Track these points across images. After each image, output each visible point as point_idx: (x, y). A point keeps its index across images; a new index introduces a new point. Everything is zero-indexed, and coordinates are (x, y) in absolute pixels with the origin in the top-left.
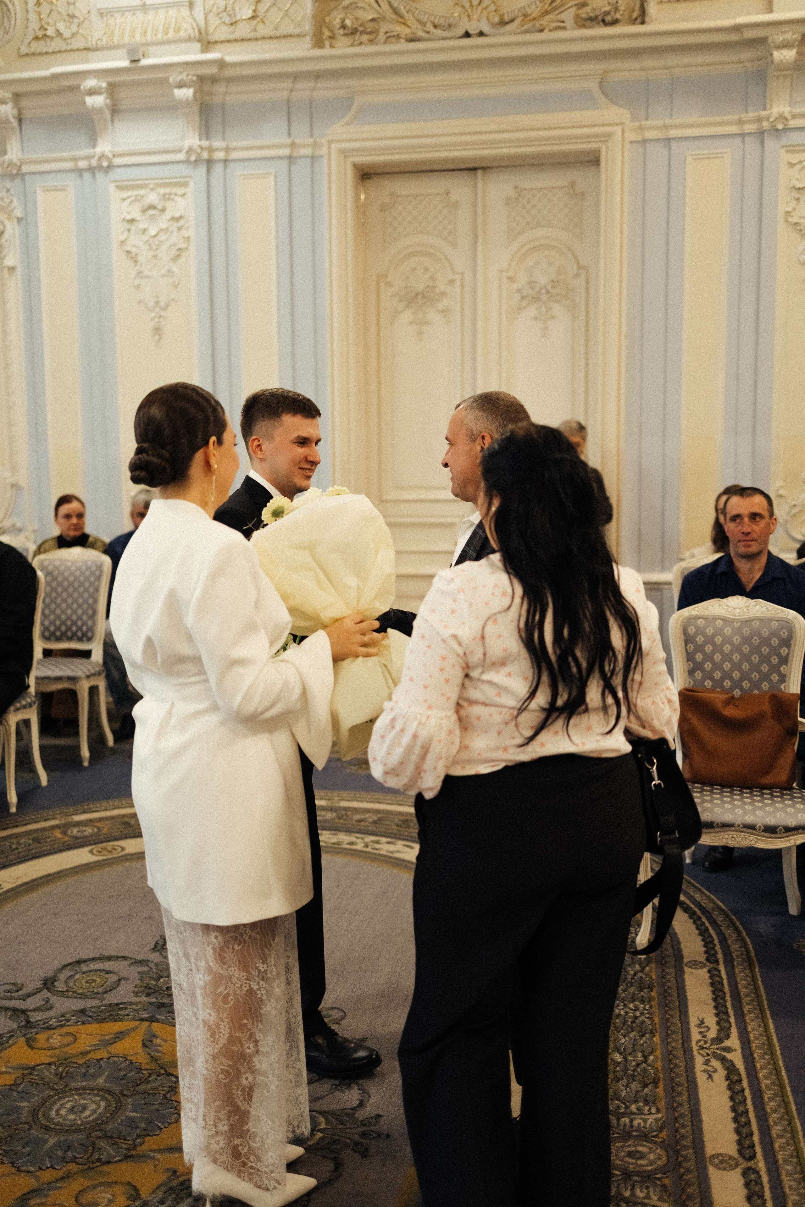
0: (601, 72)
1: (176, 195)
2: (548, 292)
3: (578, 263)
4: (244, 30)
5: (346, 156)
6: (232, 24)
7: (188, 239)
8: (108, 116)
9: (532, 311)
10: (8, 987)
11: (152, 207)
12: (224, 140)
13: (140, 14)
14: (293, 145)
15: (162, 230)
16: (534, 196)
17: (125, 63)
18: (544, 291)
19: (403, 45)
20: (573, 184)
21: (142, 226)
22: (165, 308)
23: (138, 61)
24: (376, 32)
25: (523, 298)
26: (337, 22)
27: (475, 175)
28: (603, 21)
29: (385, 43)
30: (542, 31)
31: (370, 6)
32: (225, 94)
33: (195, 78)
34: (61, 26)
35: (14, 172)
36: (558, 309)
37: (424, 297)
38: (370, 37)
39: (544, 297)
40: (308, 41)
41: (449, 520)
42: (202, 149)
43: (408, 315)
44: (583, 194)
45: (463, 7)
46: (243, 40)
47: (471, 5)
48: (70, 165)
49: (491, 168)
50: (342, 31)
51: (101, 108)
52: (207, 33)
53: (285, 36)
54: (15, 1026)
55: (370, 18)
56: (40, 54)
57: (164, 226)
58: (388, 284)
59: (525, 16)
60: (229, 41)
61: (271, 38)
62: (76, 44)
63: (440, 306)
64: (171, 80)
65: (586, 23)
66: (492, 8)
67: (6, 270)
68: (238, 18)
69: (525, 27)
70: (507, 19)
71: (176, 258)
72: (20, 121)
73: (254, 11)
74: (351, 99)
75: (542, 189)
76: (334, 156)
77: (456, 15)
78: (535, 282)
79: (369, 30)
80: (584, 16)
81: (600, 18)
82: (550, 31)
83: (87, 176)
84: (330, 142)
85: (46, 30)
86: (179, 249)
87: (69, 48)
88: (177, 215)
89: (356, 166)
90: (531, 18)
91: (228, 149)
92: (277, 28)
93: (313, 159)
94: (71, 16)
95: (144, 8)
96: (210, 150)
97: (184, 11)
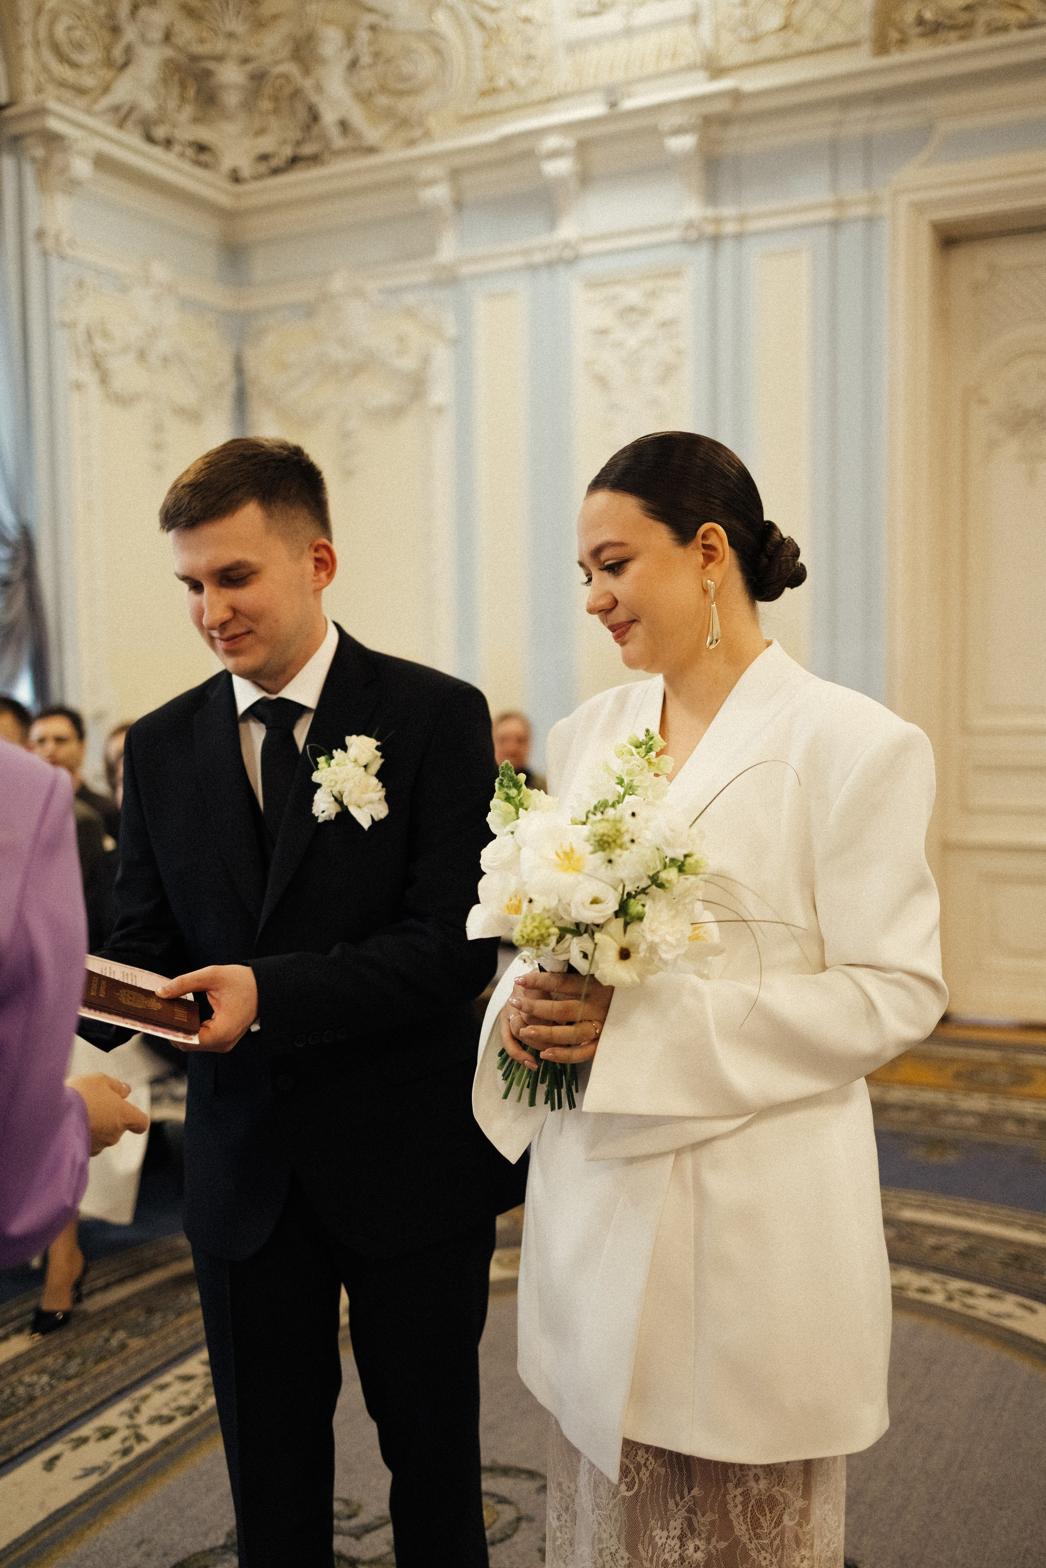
1: (665, 289)
4: (770, 47)
5: (921, 214)
6: (753, 40)
7: (679, 352)
8: (574, 185)
11: (632, 309)
12: (737, 205)
13: (622, 44)
14: (840, 204)
15: (646, 341)
17: (599, 110)
19: (1015, 36)
21: (618, 337)
23: (617, 105)
24: (971, 23)
26: (911, 17)
29: (986, 35)
32: (741, 140)
33: (698, 121)
35: (447, 276)
37: (1037, 416)
38: (962, 31)
40: (866, 49)
42: (706, 219)
43: (1012, 447)
46: (769, 61)
48: (520, 260)
50: (919, 30)
51: (566, 178)
52: (718, 57)
53: (831, 48)
55: (962, 4)
56: (487, 115)
57: (647, 333)
58: (983, 402)
60: (750, 64)
61: (810, 53)
62: (535, 94)
64: (663, 127)
67: (432, 413)
68: (763, 30)
71: (662, 381)
72: (459, 206)
73: (786, 18)
74: (931, 128)
76: (900, 215)
79: (960, 23)
83: (543, 274)
84: (896, 193)
85: (495, 80)
87: (525, 101)
88: (667, 318)
89: (935, 227)
91: (742, 219)
92: (818, 37)
93: (870, 221)
94: (530, 57)
95: (629, 32)
96: (718, 221)
97: (685, 30)
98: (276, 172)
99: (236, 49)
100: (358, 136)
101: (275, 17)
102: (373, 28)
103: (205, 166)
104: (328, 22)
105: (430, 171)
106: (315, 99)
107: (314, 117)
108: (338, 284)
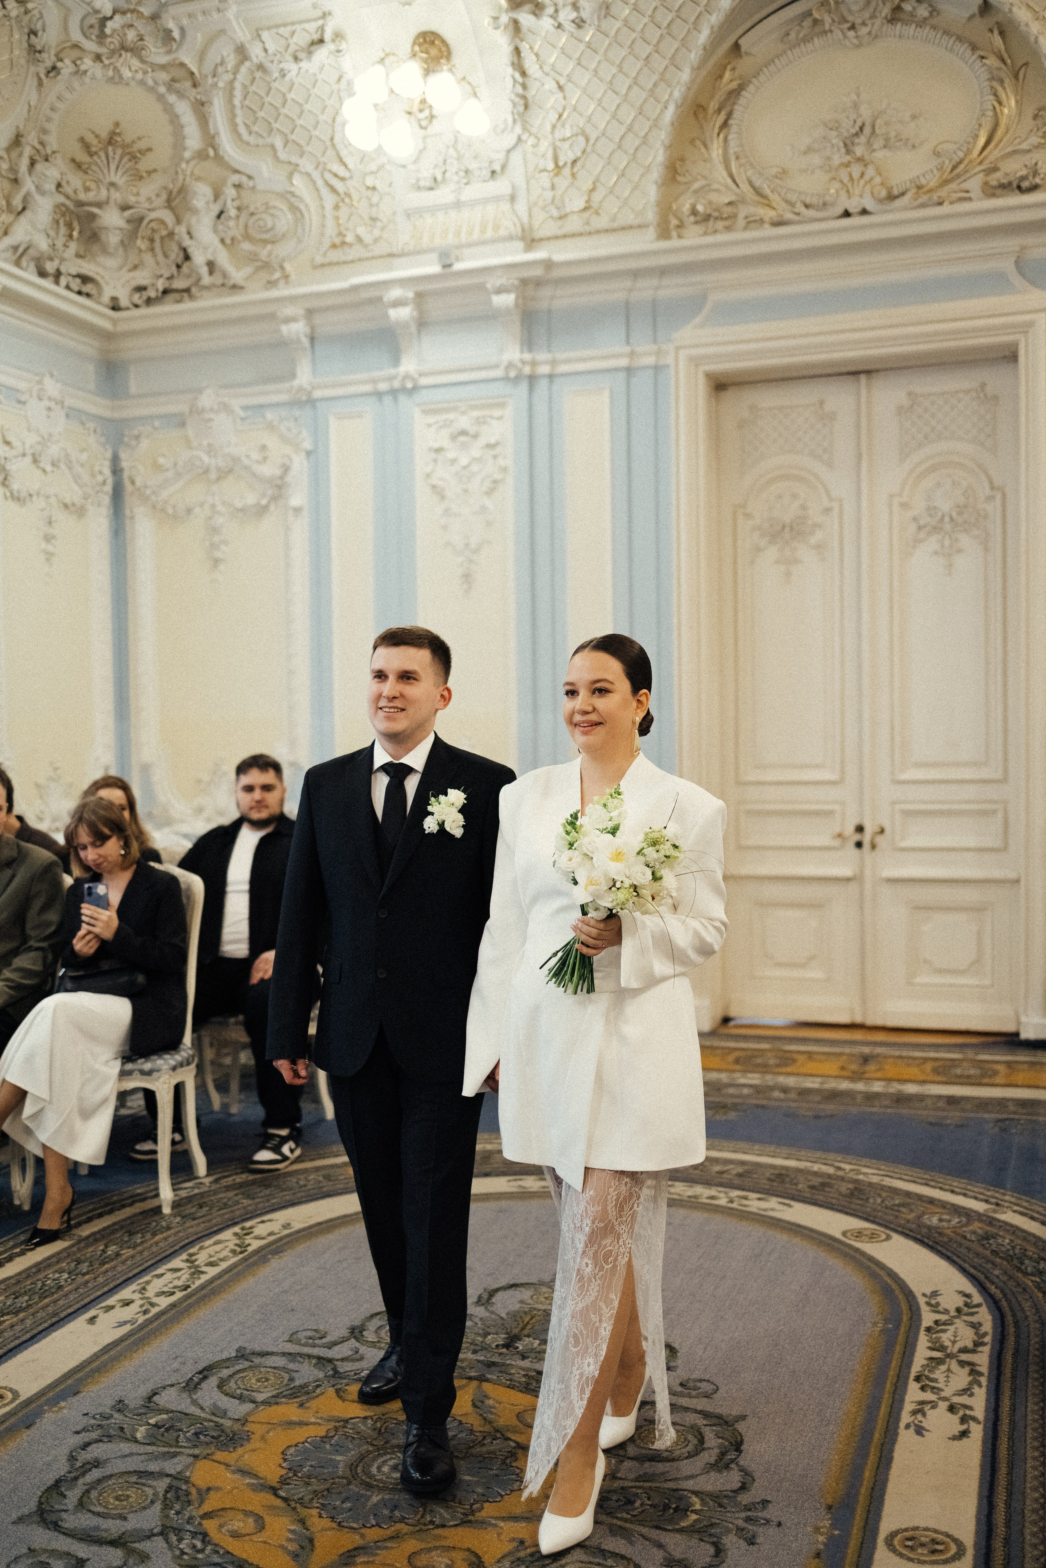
0: (1017, 249)
1: (492, 417)
2: (952, 519)
3: (991, 482)
4: (574, 224)
5: (697, 365)
6: (560, 218)
7: (504, 470)
8: (413, 329)
9: (933, 543)
10: (309, 1333)
11: (464, 433)
12: (549, 351)
13: (453, 214)
14: (632, 354)
15: (475, 459)
16: (933, 403)
17: (435, 269)
18: (947, 519)
19: (767, 231)
20: (983, 385)
21: (451, 455)
22: (477, 551)
23: (450, 266)
24: (733, 217)
25: (920, 528)
26: (686, 208)
27: (858, 381)
28: (1019, 188)
29: (745, 228)
30: (940, 204)
31: (727, 186)
32: (552, 298)
33: (516, 282)
34: (361, 231)
35: (304, 398)
36: (965, 540)
37: (792, 528)
38: (727, 223)
39: (948, 527)
40: (651, 233)
41: (826, 807)
42: (523, 362)
43: (772, 553)
44: (996, 398)
45: (841, 182)
46: (573, 235)
47: (851, 178)
48: (368, 388)
49: (877, 371)
50: (692, 219)
51: (407, 322)
52: (531, 228)
53: (623, 228)
54: (321, 1375)
55: (727, 201)
56: (338, 263)
57: (476, 453)
58: (748, 516)
59: (919, 187)
60: (556, 238)
61: (607, 231)
62: (378, 250)
63: (813, 540)
64: (489, 286)
65: (998, 192)
66: (878, 180)
67: (291, 512)
68: (568, 210)
69: (920, 201)
70: (895, 192)
71: (489, 493)
72: (312, 339)
73: (587, 202)
74: (704, 297)
75: (943, 394)
76: (682, 365)
77: (832, 191)
78: (935, 508)
79: (725, 216)
80: (994, 183)
81: (1015, 185)
82: (951, 203)
83: (388, 400)
84: (678, 348)
85: (345, 236)
86: (495, 482)
87: (370, 255)
88: (493, 441)
89: (709, 376)
90: (925, 189)
91: (554, 363)
92: (613, 219)
93: (657, 369)
94: (374, 219)
95: (458, 205)
96: (534, 364)
97: (505, 206)
98: (149, 302)
99: (116, 196)
100: (225, 275)
101: (149, 173)
102: (238, 186)
103: (88, 295)
104: (198, 179)
105: (289, 311)
106: (187, 242)
107: (187, 258)
108: (207, 400)
